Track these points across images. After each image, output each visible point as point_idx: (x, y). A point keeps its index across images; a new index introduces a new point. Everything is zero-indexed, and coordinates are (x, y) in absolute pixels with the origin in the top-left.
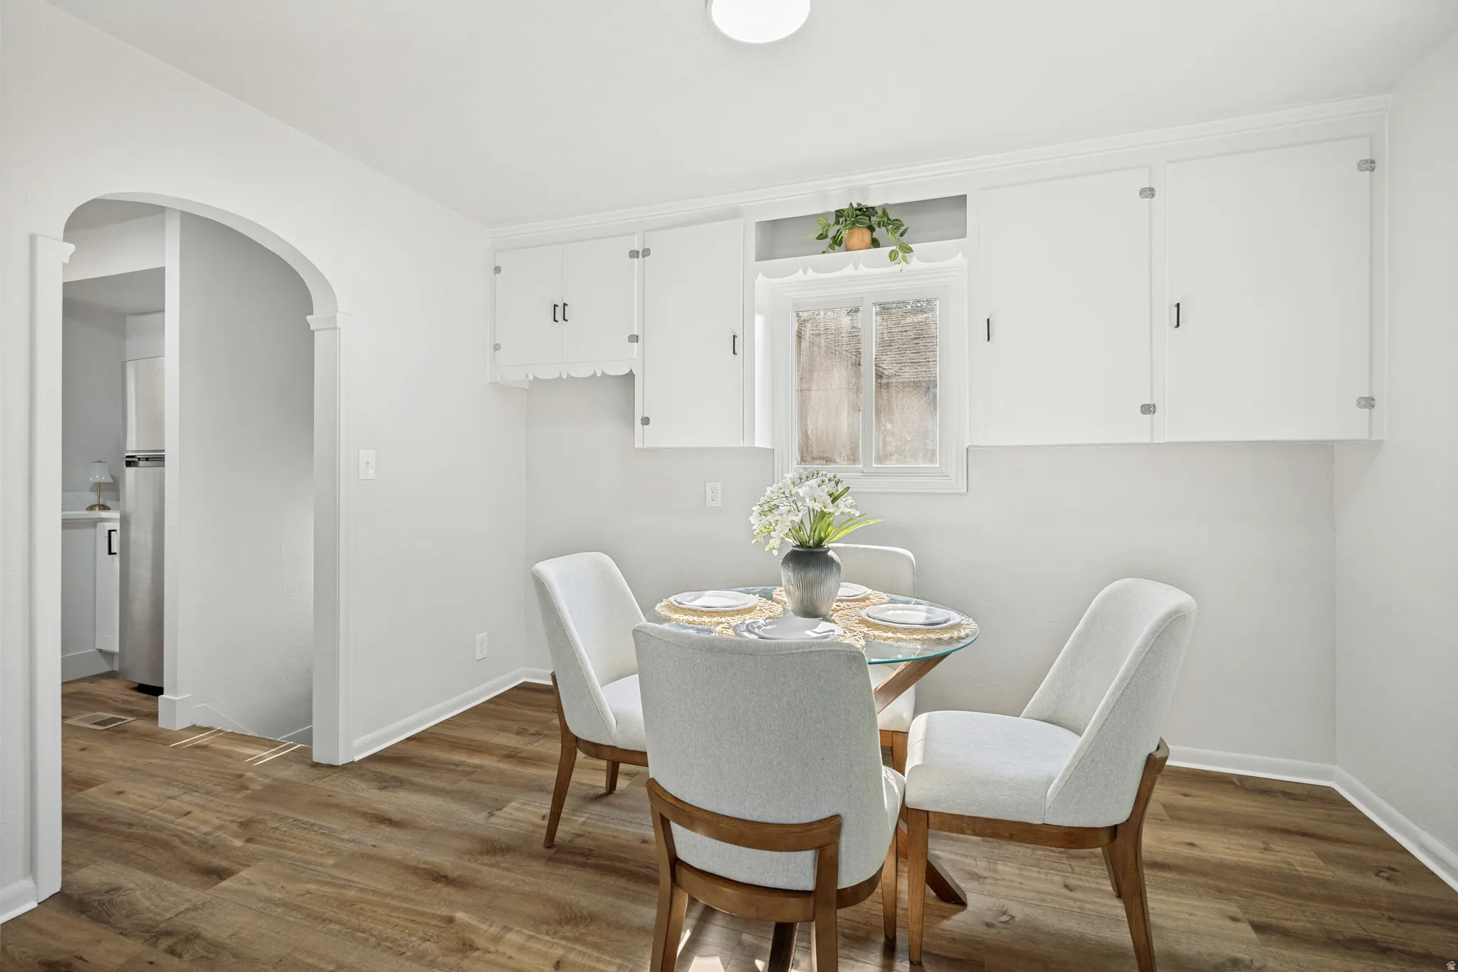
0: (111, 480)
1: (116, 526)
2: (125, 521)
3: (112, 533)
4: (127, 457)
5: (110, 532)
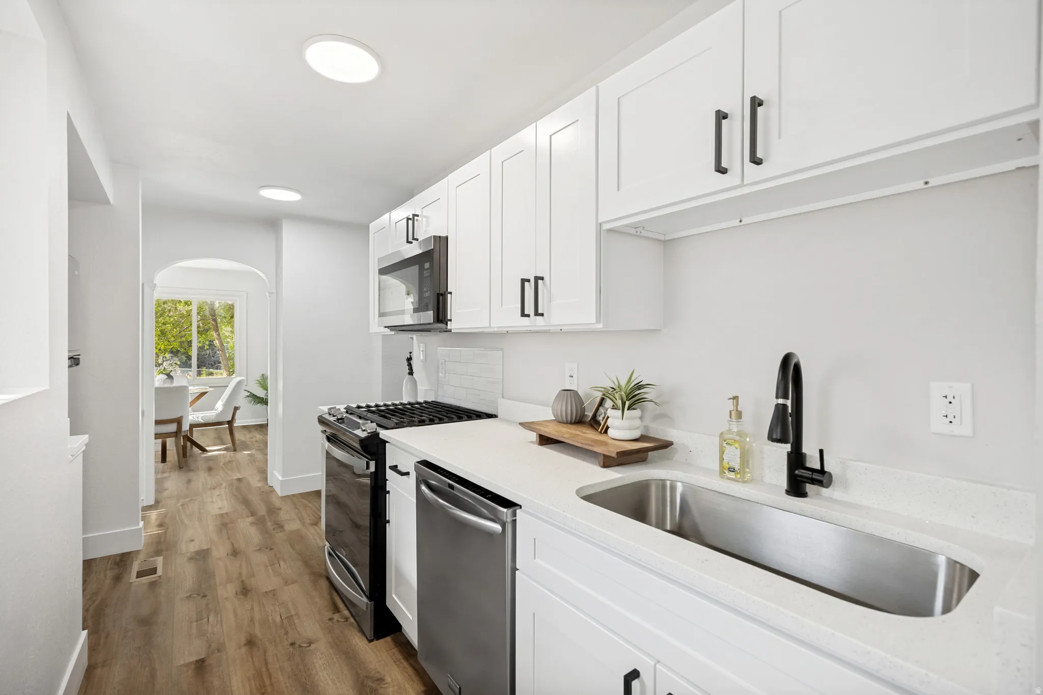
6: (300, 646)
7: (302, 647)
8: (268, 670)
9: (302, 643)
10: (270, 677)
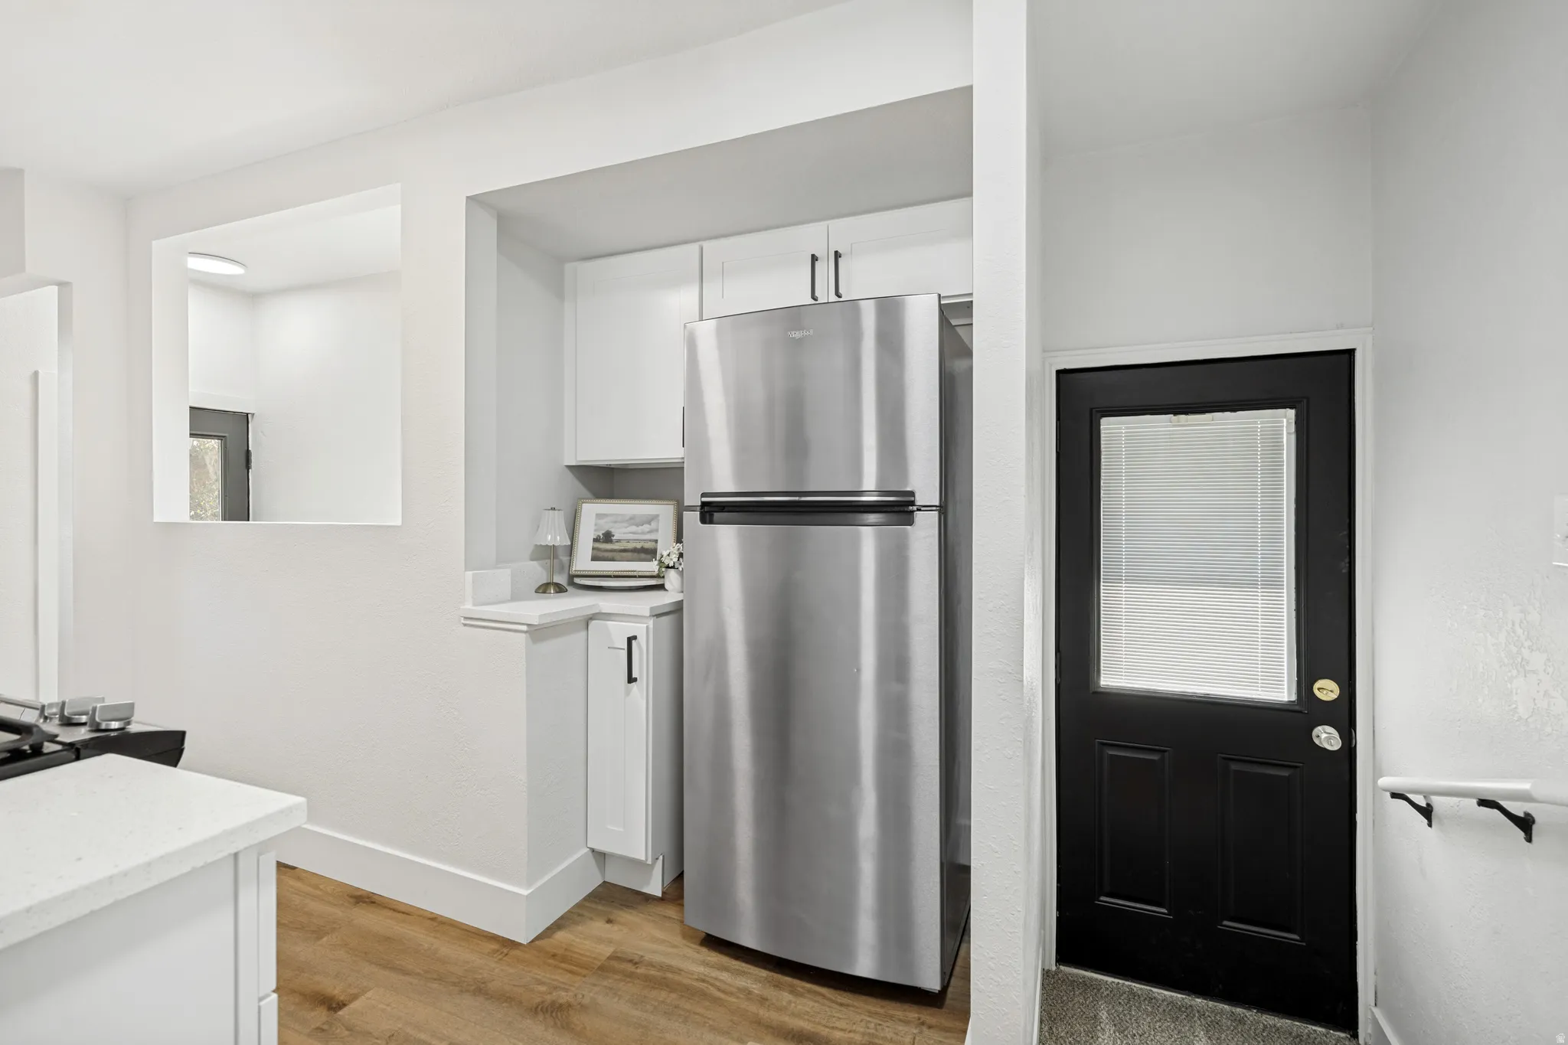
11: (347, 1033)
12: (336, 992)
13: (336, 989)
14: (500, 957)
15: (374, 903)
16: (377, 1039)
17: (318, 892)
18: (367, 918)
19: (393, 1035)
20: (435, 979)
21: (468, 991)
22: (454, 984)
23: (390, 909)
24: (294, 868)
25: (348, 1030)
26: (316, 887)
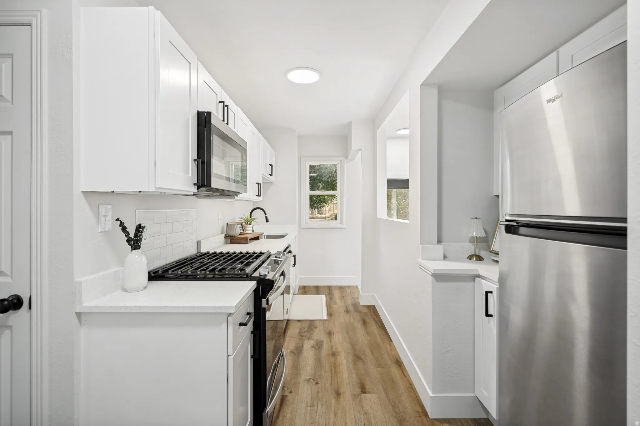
0: (484, 235)
1: (494, 287)
2: (502, 280)
3: (489, 294)
4: (507, 221)
5: (487, 293)
6: (314, 380)
7: (313, 380)
8: (332, 374)
9: (312, 382)
10: (331, 371)
11: (359, 402)
12: (367, 387)
13: (368, 386)
14: (418, 415)
15: (400, 366)
16: (363, 410)
17: (390, 352)
18: (395, 370)
19: (367, 413)
20: (392, 405)
21: (397, 418)
22: (396, 412)
23: (402, 371)
24: (392, 341)
25: (360, 401)
26: (391, 350)
